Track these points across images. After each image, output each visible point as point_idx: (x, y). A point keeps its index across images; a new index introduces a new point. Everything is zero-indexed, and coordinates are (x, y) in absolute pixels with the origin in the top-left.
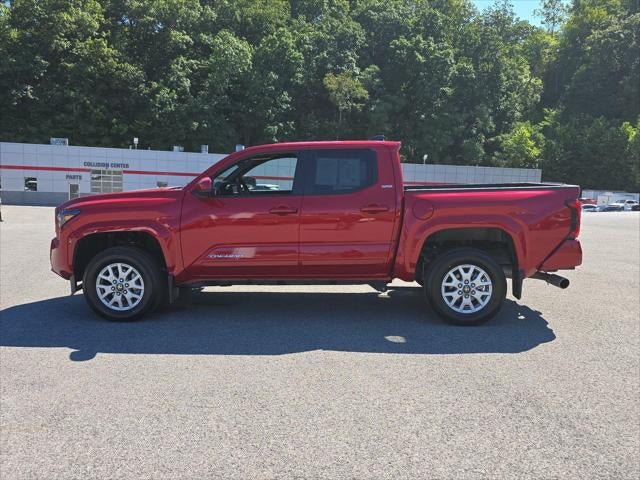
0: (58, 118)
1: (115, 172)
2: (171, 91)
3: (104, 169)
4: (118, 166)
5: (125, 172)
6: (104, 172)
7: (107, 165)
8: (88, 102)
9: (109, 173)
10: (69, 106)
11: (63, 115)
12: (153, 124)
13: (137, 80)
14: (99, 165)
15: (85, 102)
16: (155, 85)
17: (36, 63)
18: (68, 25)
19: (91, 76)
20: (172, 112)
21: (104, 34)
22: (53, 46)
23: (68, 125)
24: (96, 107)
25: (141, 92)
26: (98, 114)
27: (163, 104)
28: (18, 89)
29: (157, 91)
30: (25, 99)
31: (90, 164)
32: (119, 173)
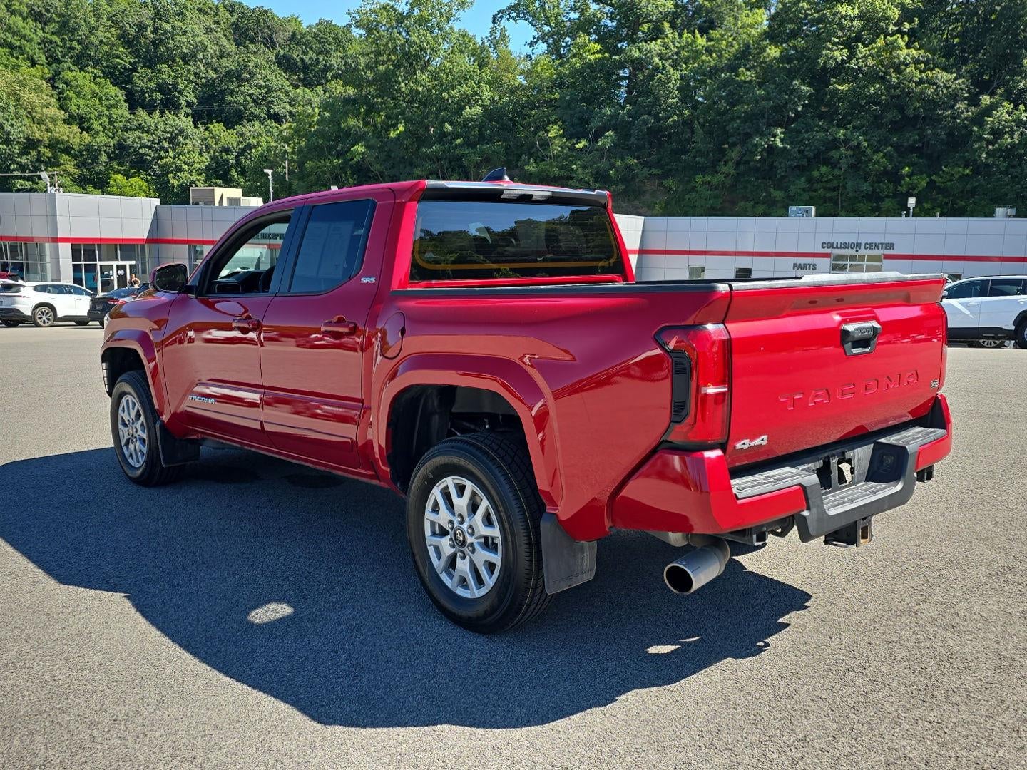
0: (816, 174)
1: (871, 258)
2: (1016, 107)
3: (853, 252)
4: (876, 246)
5: (887, 257)
6: (853, 258)
7: (858, 246)
8: (865, 144)
9: (862, 258)
10: (835, 154)
11: (824, 169)
12: (976, 172)
13: (954, 97)
14: (844, 245)
15: (859, 144)
16: (986, 100)
17: (792, 92)
18: (847, 23)
19: (874, 100)
20: (1013, 146)
21: (907, 26)
22: (821, 61)
23: (830, 185)
24: (876, 152)
25: (959, 116)
26: (878, 162)
27: (997, 133)
28: (762, 135)
29: (989, 110)
30: (772, 149)
31: (830, 245)
32: (878, 259)
